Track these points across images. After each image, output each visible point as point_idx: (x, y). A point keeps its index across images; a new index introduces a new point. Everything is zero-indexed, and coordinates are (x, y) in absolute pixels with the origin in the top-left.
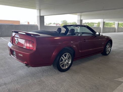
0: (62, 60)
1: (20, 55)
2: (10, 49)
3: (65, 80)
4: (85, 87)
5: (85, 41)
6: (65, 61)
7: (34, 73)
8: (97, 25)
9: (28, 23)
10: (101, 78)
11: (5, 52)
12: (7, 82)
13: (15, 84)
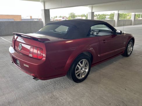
0: (78, 69)
1: (25, 65)
2: (13, 57)
3: (83, 94)
4: (110, 104)
5: (104, 43)
6: (81, 69)
7: (44, 86)
8: (109, 17)
9: (31, 17)
10: (127, 89)
11: (7, 57)
12: (11, 100)
13: (21, 103)
